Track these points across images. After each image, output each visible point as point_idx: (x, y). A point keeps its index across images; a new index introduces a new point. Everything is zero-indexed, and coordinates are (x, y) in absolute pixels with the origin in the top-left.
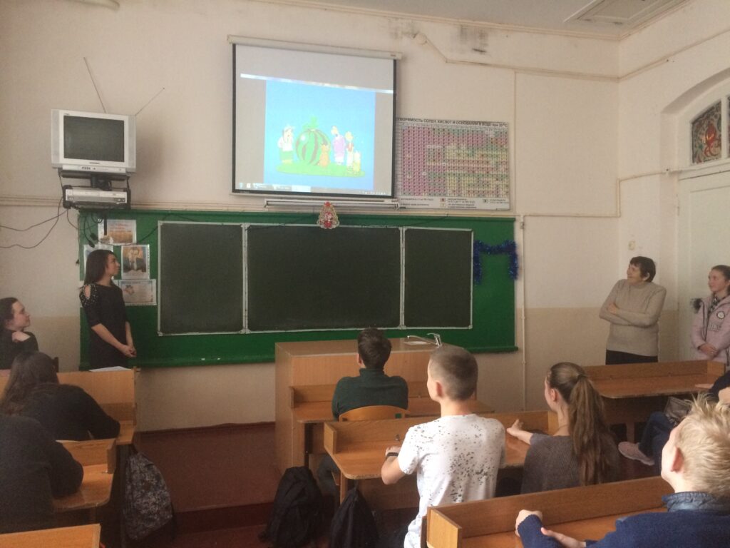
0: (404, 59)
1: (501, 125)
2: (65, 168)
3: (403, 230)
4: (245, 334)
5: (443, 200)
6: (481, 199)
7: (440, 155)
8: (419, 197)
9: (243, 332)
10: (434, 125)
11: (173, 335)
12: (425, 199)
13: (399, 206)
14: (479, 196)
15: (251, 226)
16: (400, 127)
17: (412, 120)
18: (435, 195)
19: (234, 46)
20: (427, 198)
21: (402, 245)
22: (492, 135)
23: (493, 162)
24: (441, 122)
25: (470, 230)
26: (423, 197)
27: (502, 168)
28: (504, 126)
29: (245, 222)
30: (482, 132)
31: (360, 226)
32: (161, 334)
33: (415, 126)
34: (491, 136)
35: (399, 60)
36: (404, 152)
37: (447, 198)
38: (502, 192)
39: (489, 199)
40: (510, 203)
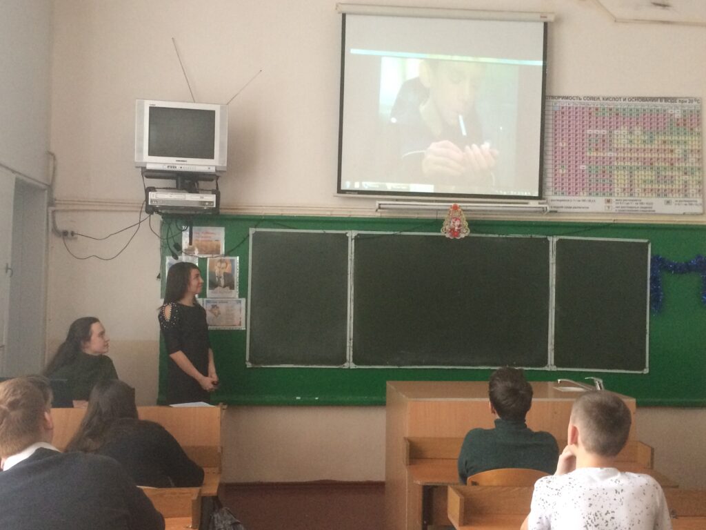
0: (558, 20)
1: (691, 101)
2: (149, 167)
3: (553, 240)
4: (349, 369)
5: (608, 201)
6: (662, 200)
7: (605, 142)
8: (576, 198)
9: (346, 366)
10: (597, 104)
11: (263, 366)
12: (584, 201)
13: (549, 209)
14: (659, 195)
15: (358, 234)
16: (551, 108)
17: (567, 98)
18: (597, 194)
19: (344, 16)
20: (588, 198)
21: (552, 260)
22: (678, 114)
23: (679, 150)
24: (607, 99)
25: (646, 241)
26: (581, 198)
27: (692, 159)
28: (695, 103)
29: (351, 230)
30: (665, 111)
31: (497, 236)
32: (249, 365)
33: (571, 105)
34: (676, 116)
35: (551, 22)
36: (556, 139)
37: (613, 199)
38: (692, 189)
39: (673, 200)
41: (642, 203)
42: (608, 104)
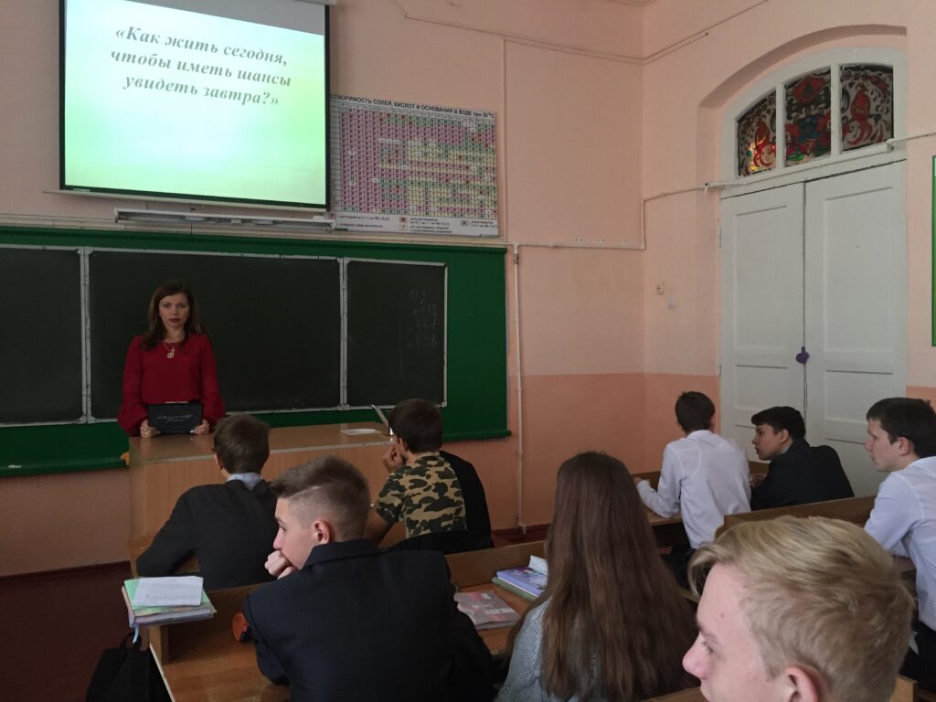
1: (485, 115)
3: (344, 262)
4: (86, 424)
5: (403, 220)
6: (458, 221)
7: (398, 154)
8: (366, 215)
9: (82, 420)
10: (389, 109)
12: (377, 218)
14: (455, 215)
15: (94, 252)
16: (337, 110)
17: (355, 99)
18: (391, 212)
21: (343, 284)
22: (473, 128)
23: (474, 167)
24: (400, 105)
25: (442, 264)
26: (372, 215)
27: (487, 176)
28: (489, 117)
29: (83, 246)
30: (459, 123)
31: (277, 256)
33: (360, 108)
34: (471, 130)
35: (332, 6)
36: (344, 146)
37: (408, 217)
38: (488, 210)
39: (470, 220)
40: (499, 227)
41: (438, 223)
42: (400, 111)
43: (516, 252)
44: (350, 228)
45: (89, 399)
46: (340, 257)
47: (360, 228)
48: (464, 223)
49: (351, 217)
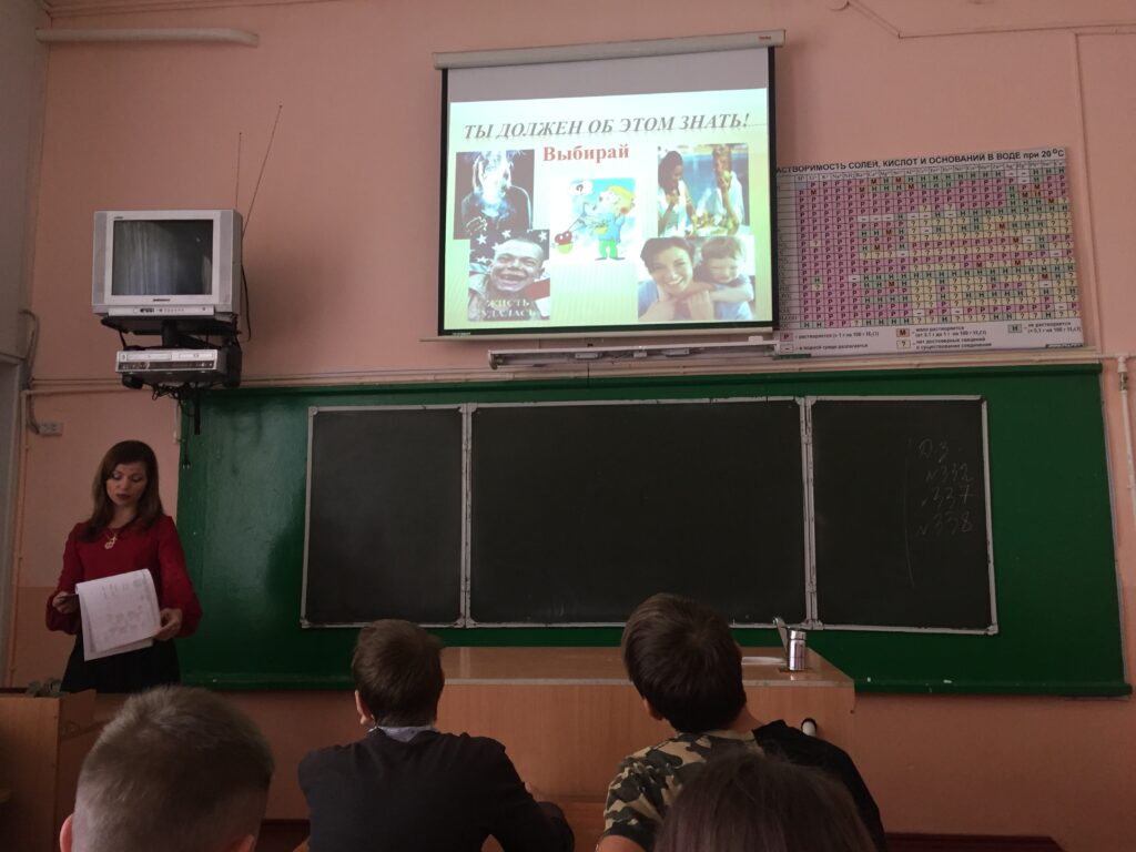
1: (1047, 154)
2: (113, 312)
3: (806, 403)
4: (464, 629)
5: (903, 333)
6: (1003, 325)
7: (892, 235)
8: (843, 330)
9: (460, 623)
10: (874, 172)
11: (328, 626)
12: (858, 334)
14: (996, 317)
15: (478, 409)
16: (790, 186)
17: (820, 168)
18: (881, 322)
19: (445, 72)
20: (864, 330)
21: (806, 437)
22: (1024, 177)
24: (892, 163)
25: (977, 398)
26: (852, 331)
27: (1055, 250)
28: (1055, 156)
29: (467, 402)
32: (305, 624)
33: (828, 178)
34: (1020, 181)
35: (779, 46)
36: (803, 236)
37: (912, 328)
38: (1059, 304)
39: (1025, 324)
40: (1084, 329)
41: (966, 333)
42: (891, 172)
43: (1122, 368)
44: (813, 352)
45: (468, 596)
46: (800, 396)
47: (830, 352)
48: (1015, 328)
49: (816, 337)
